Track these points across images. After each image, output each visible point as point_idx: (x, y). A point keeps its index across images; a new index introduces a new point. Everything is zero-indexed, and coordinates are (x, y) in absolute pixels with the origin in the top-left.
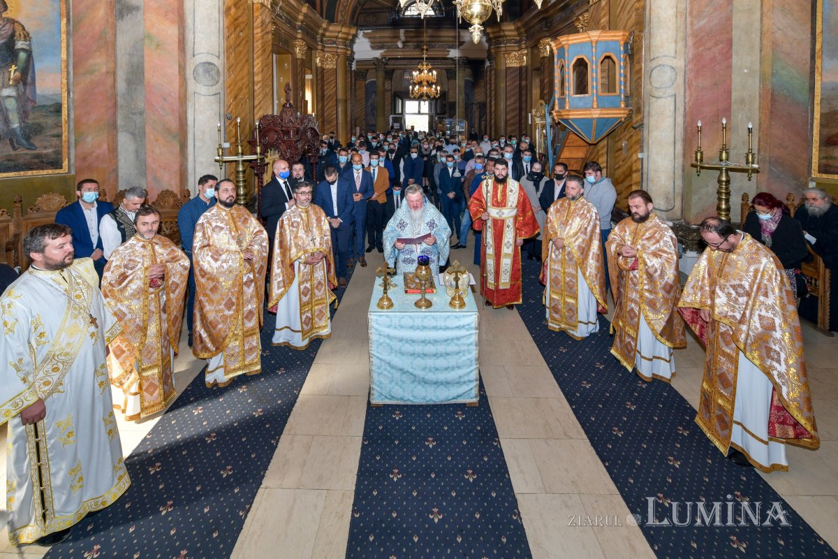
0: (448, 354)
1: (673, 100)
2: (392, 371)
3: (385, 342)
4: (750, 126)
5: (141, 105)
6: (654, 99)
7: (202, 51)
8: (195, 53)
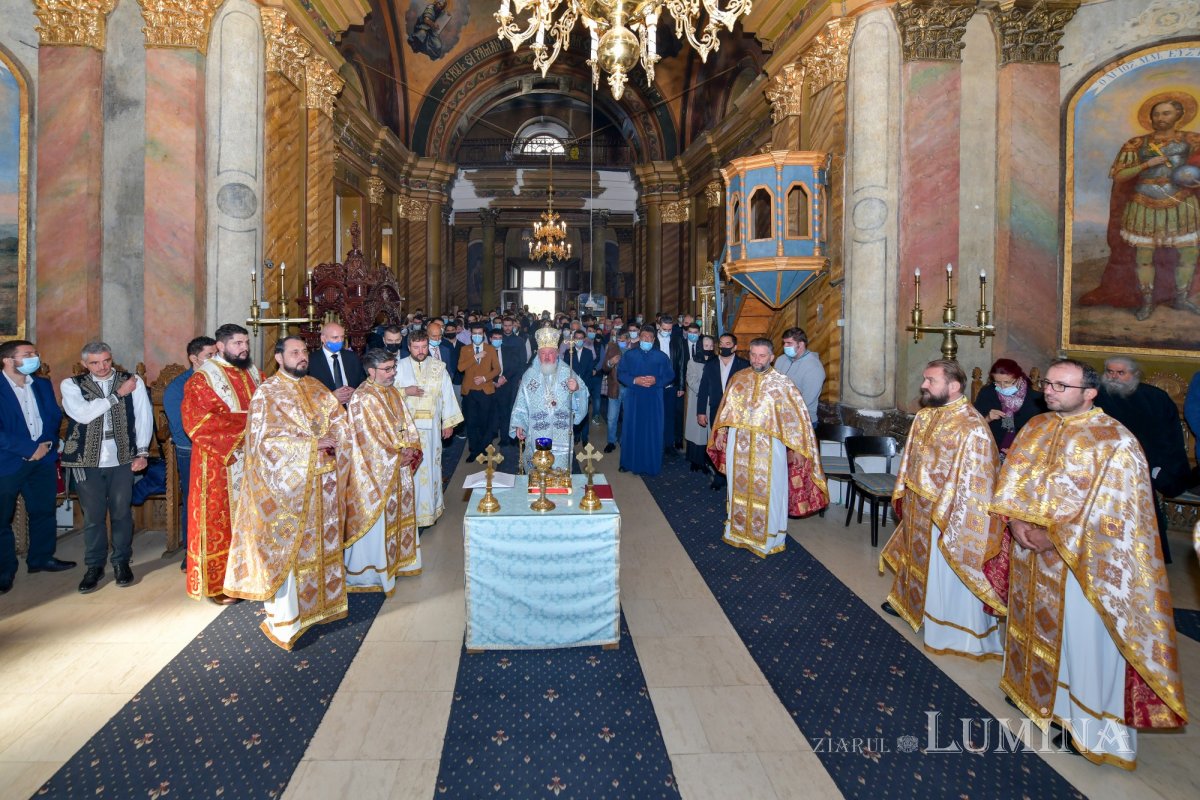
0: (576, 575)
1: (883, 246)
2: (497, 601)
3: (487, 559)
4: (983, 275)
5: (138, 242)
6: (859, 244)
7: (231, 167)
8: (221, 170)
